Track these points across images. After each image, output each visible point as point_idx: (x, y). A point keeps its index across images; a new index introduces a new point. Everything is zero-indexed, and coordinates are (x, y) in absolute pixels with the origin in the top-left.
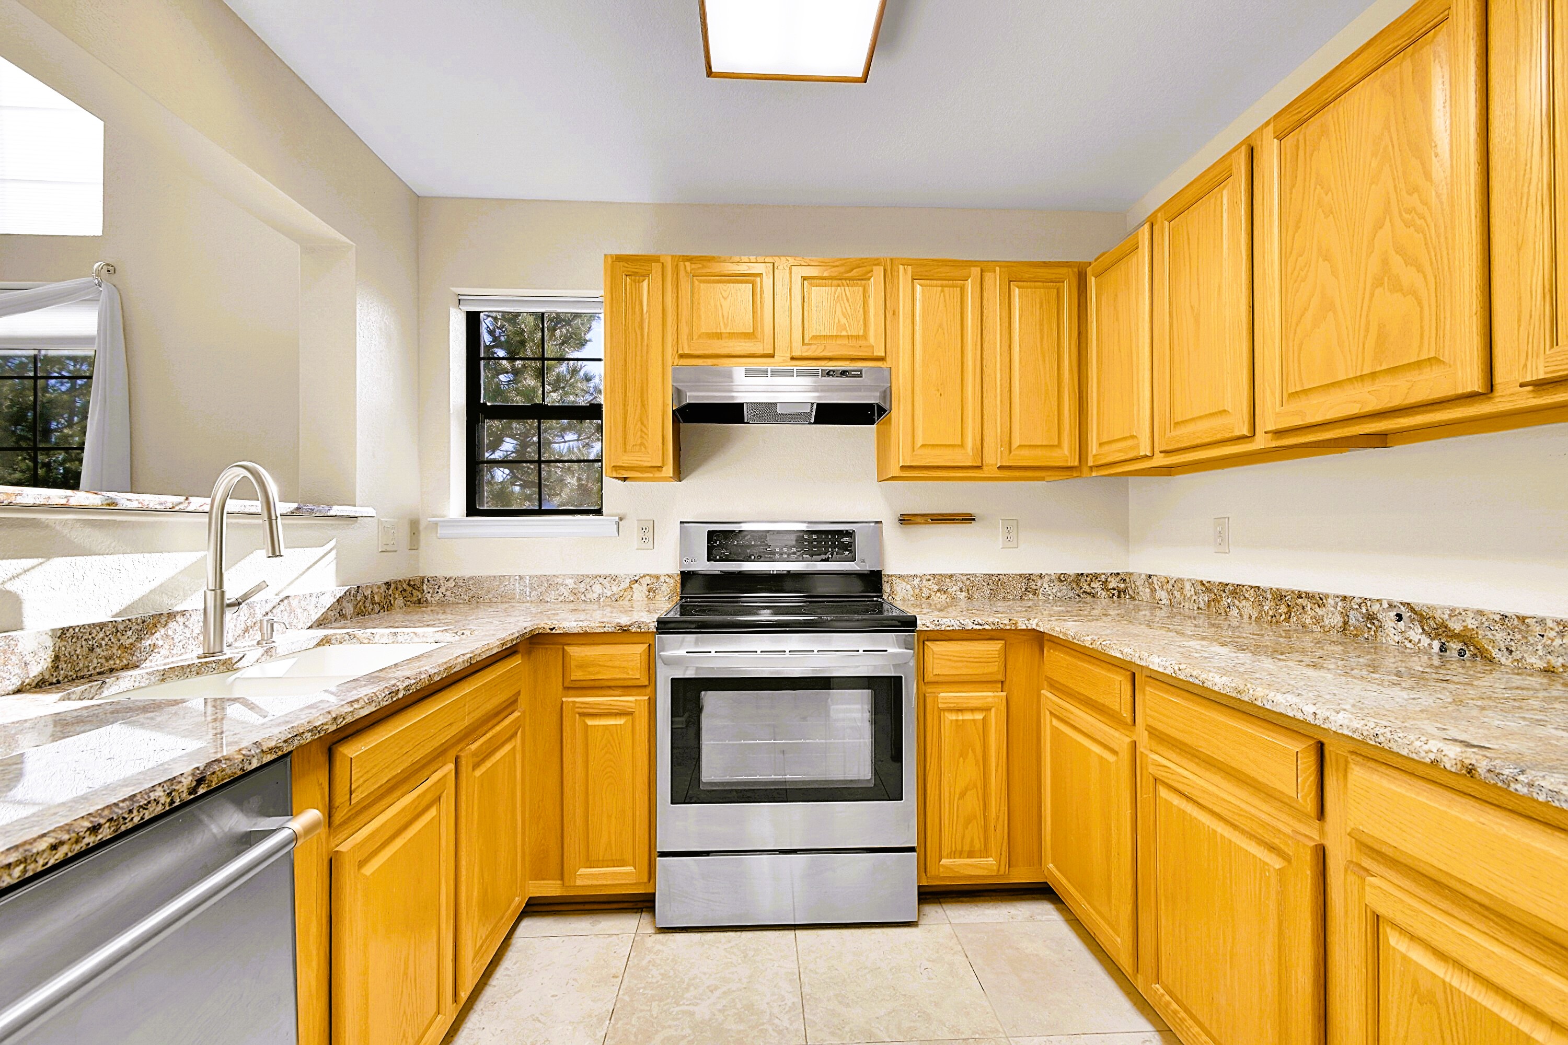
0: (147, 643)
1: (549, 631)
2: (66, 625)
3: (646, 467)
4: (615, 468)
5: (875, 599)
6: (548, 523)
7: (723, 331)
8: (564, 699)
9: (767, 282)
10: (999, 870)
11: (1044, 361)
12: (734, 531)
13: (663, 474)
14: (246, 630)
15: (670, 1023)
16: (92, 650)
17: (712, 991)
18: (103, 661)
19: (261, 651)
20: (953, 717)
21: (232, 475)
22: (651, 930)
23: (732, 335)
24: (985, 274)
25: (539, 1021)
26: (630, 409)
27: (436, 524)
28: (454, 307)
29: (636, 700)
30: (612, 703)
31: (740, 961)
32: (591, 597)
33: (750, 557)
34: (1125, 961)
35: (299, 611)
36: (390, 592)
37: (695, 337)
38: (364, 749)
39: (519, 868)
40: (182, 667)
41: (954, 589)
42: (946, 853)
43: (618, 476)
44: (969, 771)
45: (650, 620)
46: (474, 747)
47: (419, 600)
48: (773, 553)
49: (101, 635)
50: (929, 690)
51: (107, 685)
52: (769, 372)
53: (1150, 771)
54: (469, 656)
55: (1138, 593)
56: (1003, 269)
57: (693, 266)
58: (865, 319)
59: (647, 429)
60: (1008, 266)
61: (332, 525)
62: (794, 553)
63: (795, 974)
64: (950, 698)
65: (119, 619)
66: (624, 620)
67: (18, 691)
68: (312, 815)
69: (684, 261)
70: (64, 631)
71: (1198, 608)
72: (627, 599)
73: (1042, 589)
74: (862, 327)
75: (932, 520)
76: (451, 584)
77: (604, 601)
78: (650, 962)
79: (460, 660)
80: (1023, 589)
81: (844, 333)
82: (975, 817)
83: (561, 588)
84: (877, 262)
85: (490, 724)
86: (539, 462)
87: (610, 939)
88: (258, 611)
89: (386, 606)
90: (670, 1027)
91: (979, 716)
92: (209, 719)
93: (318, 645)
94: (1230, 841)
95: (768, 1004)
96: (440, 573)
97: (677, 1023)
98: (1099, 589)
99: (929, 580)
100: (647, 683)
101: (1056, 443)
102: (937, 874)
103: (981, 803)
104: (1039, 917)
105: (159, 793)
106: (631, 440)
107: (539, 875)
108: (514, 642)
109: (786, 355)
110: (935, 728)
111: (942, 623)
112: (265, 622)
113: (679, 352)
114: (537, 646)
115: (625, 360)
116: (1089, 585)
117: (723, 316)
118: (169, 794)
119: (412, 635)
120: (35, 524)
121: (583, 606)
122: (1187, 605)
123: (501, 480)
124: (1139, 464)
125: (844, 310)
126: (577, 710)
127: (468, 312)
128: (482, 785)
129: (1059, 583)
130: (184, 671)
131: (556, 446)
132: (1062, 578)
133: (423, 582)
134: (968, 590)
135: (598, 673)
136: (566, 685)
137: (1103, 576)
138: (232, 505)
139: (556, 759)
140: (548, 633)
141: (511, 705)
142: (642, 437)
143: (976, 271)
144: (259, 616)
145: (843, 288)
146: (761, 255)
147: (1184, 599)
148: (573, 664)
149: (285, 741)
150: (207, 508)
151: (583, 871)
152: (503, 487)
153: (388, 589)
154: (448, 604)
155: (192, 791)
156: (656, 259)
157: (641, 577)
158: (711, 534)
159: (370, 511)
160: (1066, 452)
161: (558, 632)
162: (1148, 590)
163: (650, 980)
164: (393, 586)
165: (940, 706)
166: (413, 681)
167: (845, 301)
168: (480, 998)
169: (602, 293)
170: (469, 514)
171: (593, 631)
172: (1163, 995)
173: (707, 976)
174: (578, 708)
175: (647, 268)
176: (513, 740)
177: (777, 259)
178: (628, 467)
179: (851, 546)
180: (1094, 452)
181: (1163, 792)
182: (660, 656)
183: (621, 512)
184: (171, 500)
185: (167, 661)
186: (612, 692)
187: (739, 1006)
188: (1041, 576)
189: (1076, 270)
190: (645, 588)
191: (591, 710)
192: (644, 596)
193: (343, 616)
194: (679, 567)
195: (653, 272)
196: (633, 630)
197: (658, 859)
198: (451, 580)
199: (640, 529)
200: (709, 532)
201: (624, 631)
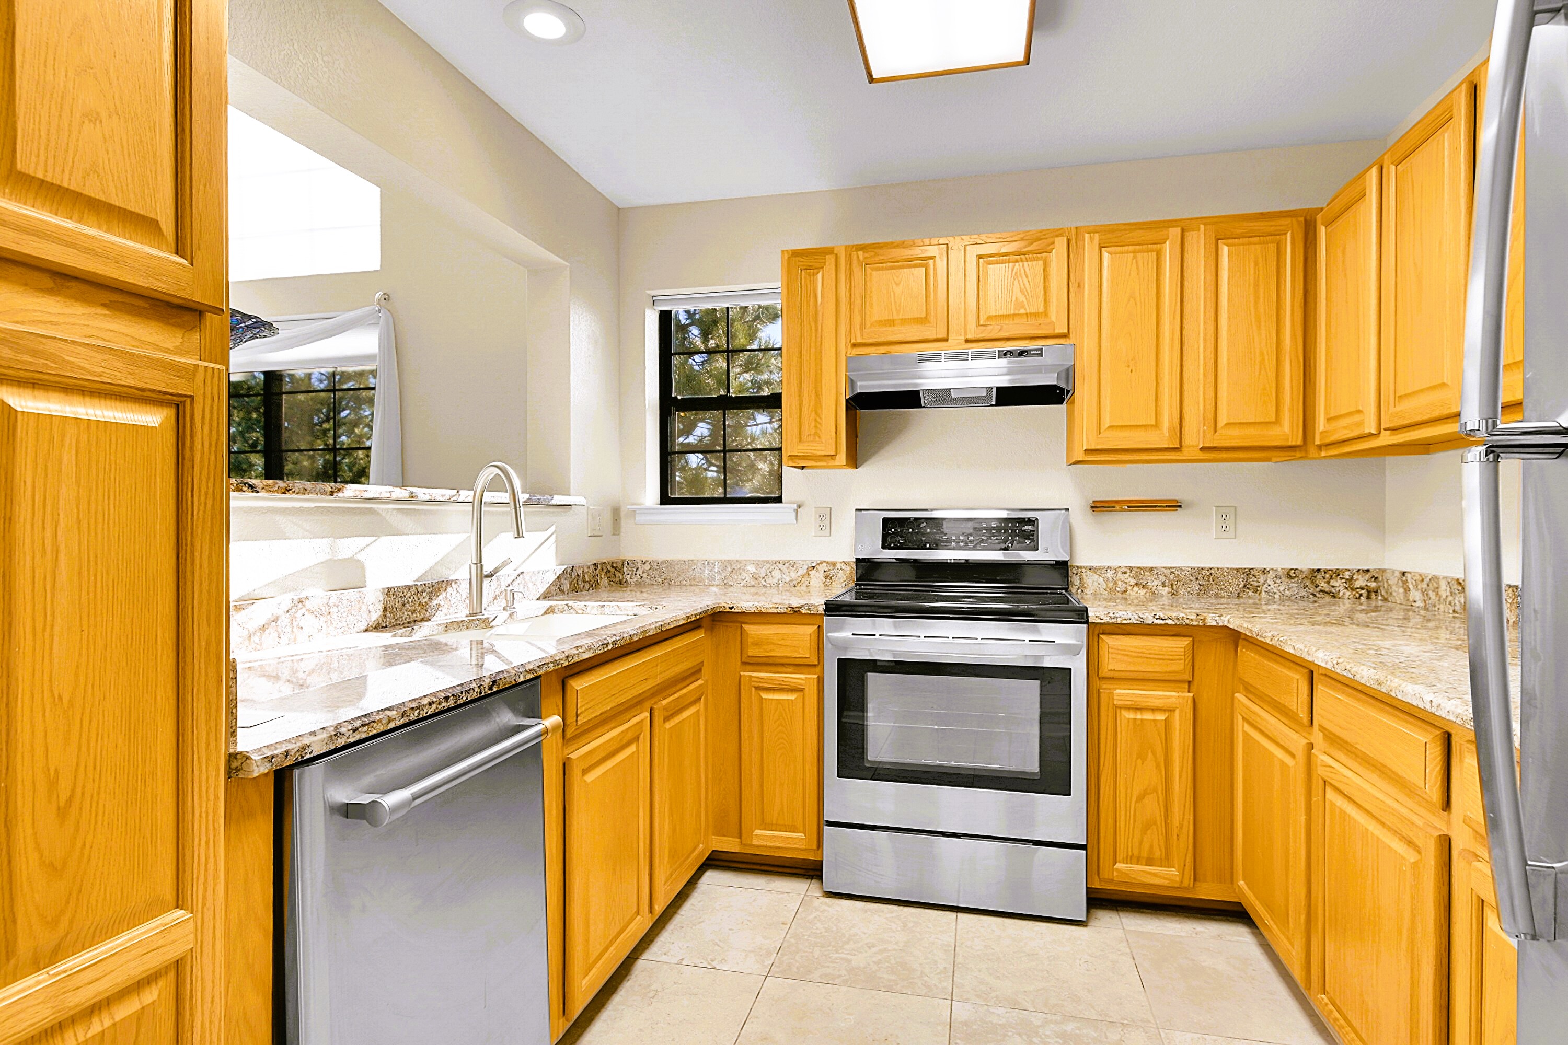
0: (434, 602)
1: (729, 610)
2: (390, 586)
3: (821, 456)
4: (791, 457)
5: (1059, 591)
6: (731, 510)
7: (895, 317)
8: (742, 673)
9: (941, 264)
10: (1182, 882)
11: (1259, 326)
12: (909, 519)
13: (837, 463)
14: (495, 599)
15: (828, 964)
16: (404, 605)
17: (869, 947)
18: (410, 613)
19: (506, 614)
20: (1131, 715)
21: (489, 473)
22: (819, 894)
23: (904, 321)
24: (1187, 234)
25: (718, 945)
26: (805, 400)
27: (634, 511)
28: (649, 308)
29: (806, 678)
30: (784, 679)
31: (899, 929)
32: (770, 582)
33: (925, 545)
34: (1297, 974)
35: (530, 585)
36: (597, 572)
37: (868, 325)
38: (585, 685)
39: (703, 818)
40: (457, 622)
41: (1156, 583)
42: (1121, 858)
43: (794, 465)
44: (1149, 774)
45: (818, 601)
46: (665, 702)
47: (620, 581)
48: (949, 541)
49: (409, 594)
50: (1104, 686)
51: (415, 631)
52: (943, 356)
53: (1319, 772)
54: (660, 623)
55: (1391, 593)
56: (1208, 227)
57: (866, 255)
58: (1045, 295)
59: (821, 419)
60: (1214, 223)
61: (553, 512)
62: (971, 542)
63: (951, 946)
64: (1127, 695)
65: (419, 584)
66: (796, 602)
67: (366, 631)
68: (555, 719)
69: (857, 250)
70: (389, 589)
71: (1454, 611)
72: (804, 585)
73: (1266, 585)
74: (1042, 304)
75: (1129, 507)
76: (647, 567)
77: (783, 587)
78: (815, 917)
79: (654, 626)
80: (1241, 586)
81: (1022, 311)
82: (1155, 823)
83: (744, 574)
84: (1059, 233)
85: (678, 687)
86: (725, 451)
87: (781, 895)
88: (502, 583)
89: (594, 585)
90: (828, 967)
91: (1161, 717)
92: (474, 662)
93: (545, 613)
94: (1378, 838)
95: (921, 964)
96: (638, 556)
97: (835, 965)
98: (1341, 588)
99: (1125, 573)
100: (816, 663)
101: (1274, 419)
102: (1111, 877)
103: (1162, 809)
104: (1228, 937)
105: (474, 685)
106: (806, 431)
107: (720, 829)
108: (698, 617)
109: (960, 338)
110: (1109, 724)
111: (1118, 615)
112: (508, 592)
113: (853, 341)
114: (719, 623)
115: (801, 353)
116: (1328, 583)
117: (895, 302)
118: (479, 687)
119: (616, 608)
120: (371, 511)
121: (764, 590)
122: (1442, 607)
123: (694, 466)
124: (1363, 444)
125: (1022, 287)
126: (753, 684)
127: (661, 312)
128: (671, 737)
129: (1287, 580)
130: (458, 625)
131: (749, 428)
132: (1291, 574)
133: (623, 565)
134: (1172, 585)
135: (771, 651)
136: (744, 660)
137: (1347, 573)
138: (488, 497)
139: (735, 728)
140: (728, 612)
141: (696, 672)
142: (816, 427)
143: (1175, 232)
144: (504, 587)
145: (1021, 264)
146: (934, 237)
147: (1439, 600)
148: (750, 640)
149: (538, 667)
150: (471, 499)
151: (757, 832)
152: (697, 472)
153: (596, 570)
154: (644, 585)
155: (490, 688)
156: (829, 251)
157: (819, 564)
158: (886, 521)
159: (581, 500)
160: (1286, 426)
161: (736, 611)
162: (1401, 590)
163: (814, 931)
164: (599, 567)
165: (1115, 702)
166: (618, 638)
167: (1024, 277)
168: (670, 922)
169: (779, 284)
170: (662, 503)
171: (767, 611)
172: (1326, 1004)
173: (867, 935)
174: (754, 682)
175: (821, 261)
176: (697, 705)
177: (951, 239)
178: (803, 456)
179: (1033, 535)
180: (1322, 428)
181: (1330, 794)
182: (827, 637)
183: (799, 499)
184: (448, 493)
185: (447, 617)
186: (784, 669)
187: (893, 962)
188: (1264, 571)
189: (1302, 219)
190: (822, 574)
191: (765, 685)
192: (821, 583)
193: (562, 591)
194: (855, 555)
195: (827, 263)
196: (804, 612)
197: (826, 827)
198: (648, 563)
199: (818, 516)
200: (884, 519)
201: (796, 612)
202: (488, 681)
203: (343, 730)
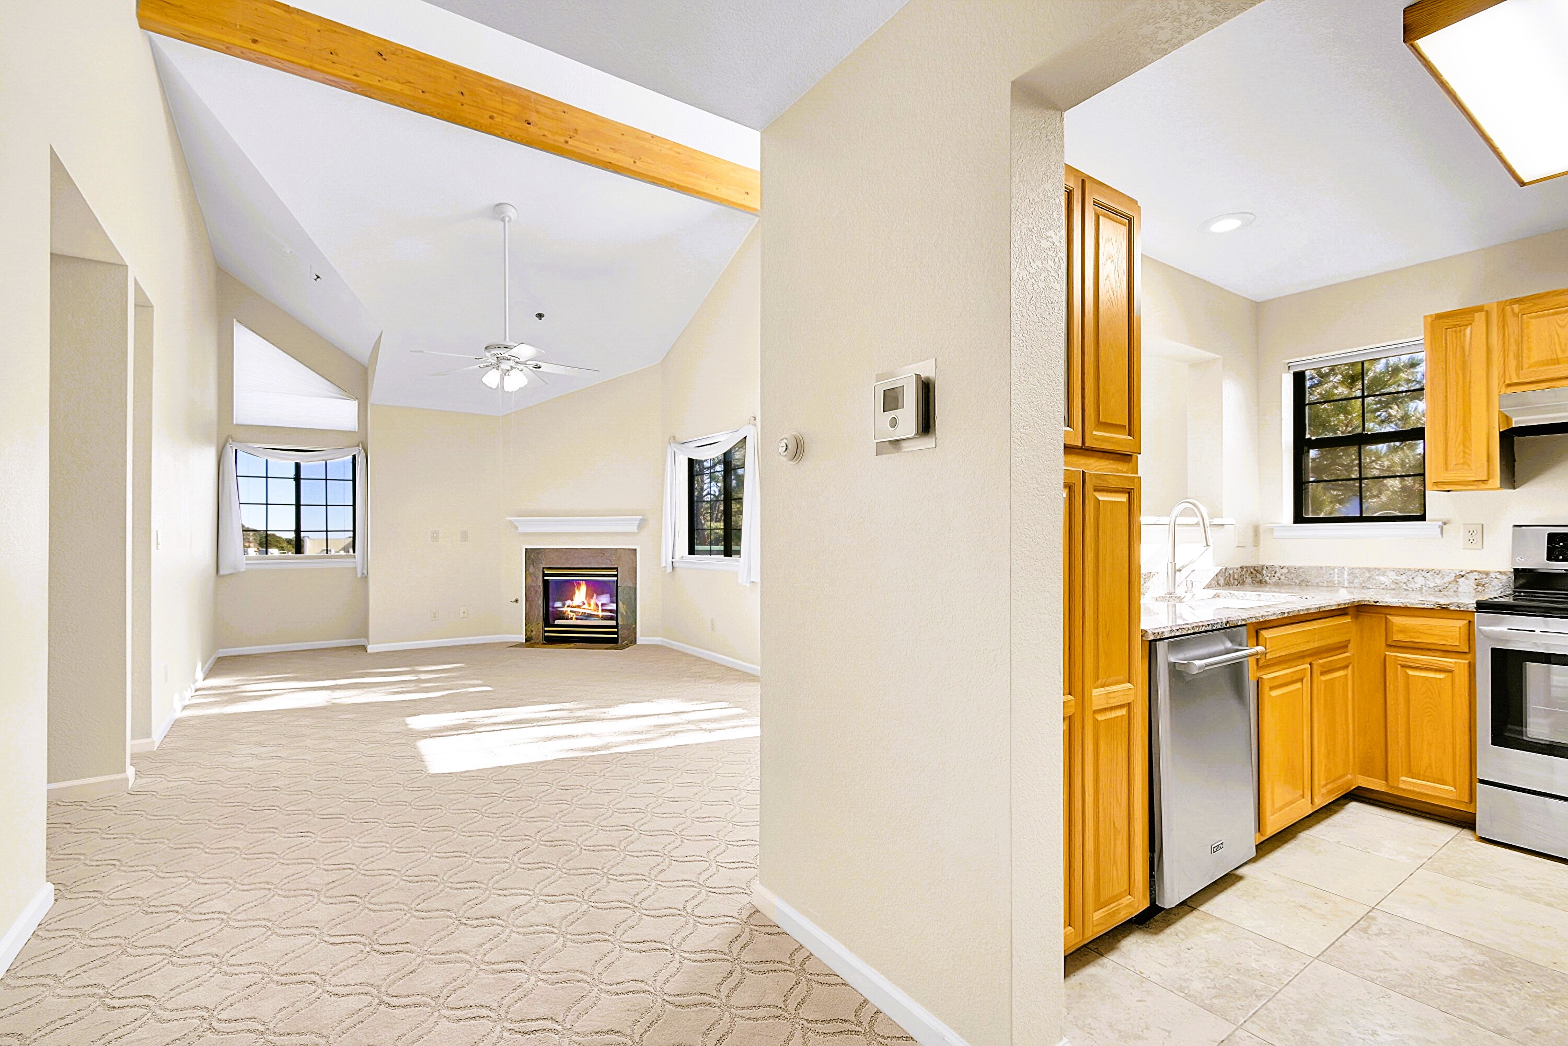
1: (1373, 603)
3: (1470, 481)
4: (1437, 482)
8: (1387, 653)
13: (1489, 486)
14: (1183, 584)
22: (1472, 838)
26: (1451, 435)
27: (1272, 529)
29: (1455, 662)
30: (1431, 661)
32: (1413, 586)
35: (1201, 579)
36: (1243, 573)
37: (1526, 366)
38: (1270, 636)
39: (1351, 759)
43: (1440, 488)
45: (1470, 602)
46: (1321, 661)
47: (1261, 581)
57: (1522, 307)
59: (1470, 450)
66: (1443, 601)
69: (1510, 304)
72: (1452, 591)
76: (1285, 571)
77: (1427, 590)
83: (1383, 577)
85: (1331, 654)
86: (1360, 479)
87: (1430, 831)
89: (1241, 583)
93: (1212, 595)
96: (1277, 563)
100: (1467, 650)
105: (1219, 621)
106: (1453, 461)
107: (1366, 772)
108: (1346, 606)
113: (1507, 382)
114: (1364, 613)
121: (1407, 592)
127: (1295, 373)
128: (1326, 687)
133: (1264, 569)
135: (1417, 638)
136: (1389, 643)
139: (1380, 695)
140: (1372, 605)
141: (1344, 647)
142: (1464, 457)
148: (1395, 629)
149: (1248, 618)
151: (1403, 778)
153: (1242, 571)
154: (1283, 585)
156: (1480, 309)
157: (1469, 573)
158: (1551, 536)
159: (1233, 521)
161: (1380, 604)
163: (1466, 857)
164: (1245, 570)
168: (1324, 821)
170: (1295, 522)
171: (1413, 606)
174: (1399, 661)
175: (1469, 319)
176: (1345, 670)
178: (1450, 482)
182: (1480, 630)
183: (1445, 517)
186: (1431, 653)
190: (1472, 583)
191: (1412, 664)
192: (1472, 590)
193: (1219, 584)
194: (1512, 564)
195: (1476, 320)
196: (1452, 608)
197: (1478, 784)
198: (1285, 569)
199: (1467, 531)
200: (1549, 534)
201: (1444, 609)
202: (1224, 621)
203: (1174, 629)
